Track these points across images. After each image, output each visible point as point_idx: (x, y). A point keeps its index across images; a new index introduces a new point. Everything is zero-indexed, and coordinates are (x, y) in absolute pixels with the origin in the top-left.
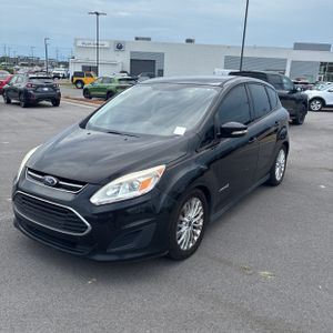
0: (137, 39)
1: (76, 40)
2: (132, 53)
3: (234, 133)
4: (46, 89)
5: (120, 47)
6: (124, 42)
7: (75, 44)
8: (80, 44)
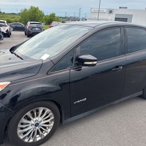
0: (120, 8)
1: (91, 9)
2: (116, 15)
3: (86, 63)
4: (37, 29)
5: (111, 12)
6: (113, 9)
7: (91, 11)
8: (93, 11)
